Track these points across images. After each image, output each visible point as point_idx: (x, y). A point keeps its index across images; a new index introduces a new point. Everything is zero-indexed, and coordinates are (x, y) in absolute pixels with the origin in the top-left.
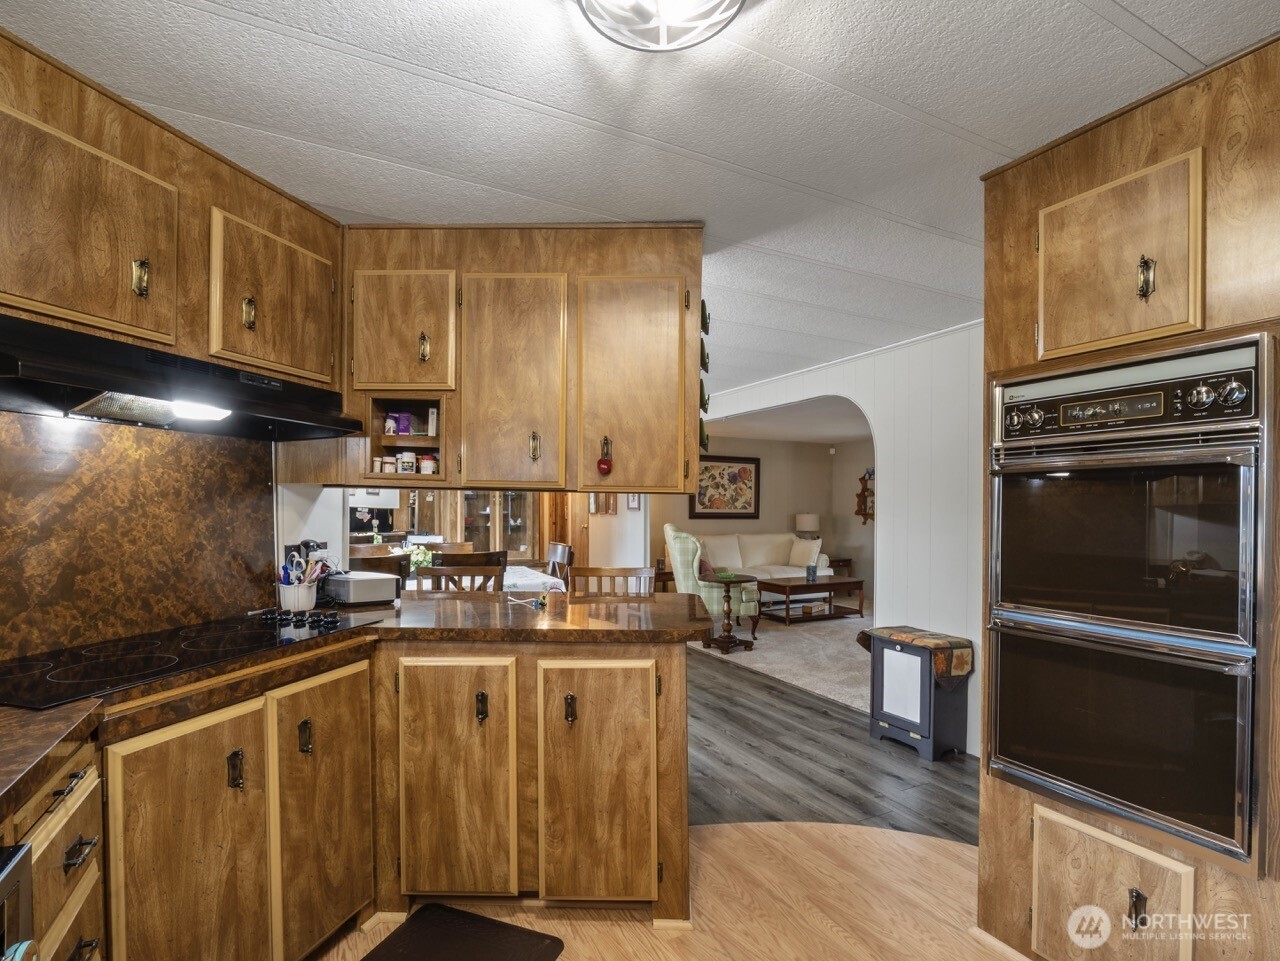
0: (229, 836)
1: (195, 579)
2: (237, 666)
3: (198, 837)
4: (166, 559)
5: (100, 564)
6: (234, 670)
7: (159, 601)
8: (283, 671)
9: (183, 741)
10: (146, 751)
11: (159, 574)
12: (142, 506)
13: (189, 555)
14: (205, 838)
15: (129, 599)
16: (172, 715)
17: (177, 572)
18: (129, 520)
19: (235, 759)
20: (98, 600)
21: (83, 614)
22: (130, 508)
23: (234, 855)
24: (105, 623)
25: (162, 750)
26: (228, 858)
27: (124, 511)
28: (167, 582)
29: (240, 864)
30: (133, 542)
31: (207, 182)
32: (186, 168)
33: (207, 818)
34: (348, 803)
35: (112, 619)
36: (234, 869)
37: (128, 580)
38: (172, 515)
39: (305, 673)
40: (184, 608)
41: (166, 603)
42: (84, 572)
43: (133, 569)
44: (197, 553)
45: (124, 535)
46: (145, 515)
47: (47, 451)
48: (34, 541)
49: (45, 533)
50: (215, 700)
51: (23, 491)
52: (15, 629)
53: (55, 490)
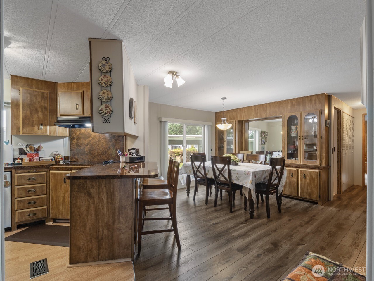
0: (64, 190)
1: (108, 154)
3: (59, 188)
4: (104, 149)
5: (94, 150)
7: (102, 156)
9: (58, 173)
10: (53, 173)
11: (102, 152)
12: (100, 141)
13: (108, 149)
14: (60, 188)
15: (98, 155)
16: (57, 169)
17: (105, 152)
18: (98, 143)
20: (94, 155)
21: (92, 157)
22: (98, 141)
23: (64, 193)
24: (95, 159)
25: (55, 173)
27: (98, 142)
28: (104, 153)
29: (65, 196)
30: (99, 146)
33: (61, 186)
35: (96, 158)
36: (64, 196)
37: (98, 152)
38: (105, 142)
40: (106, 158)
41: (103, 157)
42: (92, 151)
43: (99, 151)
44: (109, 149)
45: (98, 145)
46: (101, 142)
47: (88, 133)
48: (86, 146)
49: (87, 145)
50: (63, 169)
51: (85, 139)
52: (84, 157)
53: (89, 138)
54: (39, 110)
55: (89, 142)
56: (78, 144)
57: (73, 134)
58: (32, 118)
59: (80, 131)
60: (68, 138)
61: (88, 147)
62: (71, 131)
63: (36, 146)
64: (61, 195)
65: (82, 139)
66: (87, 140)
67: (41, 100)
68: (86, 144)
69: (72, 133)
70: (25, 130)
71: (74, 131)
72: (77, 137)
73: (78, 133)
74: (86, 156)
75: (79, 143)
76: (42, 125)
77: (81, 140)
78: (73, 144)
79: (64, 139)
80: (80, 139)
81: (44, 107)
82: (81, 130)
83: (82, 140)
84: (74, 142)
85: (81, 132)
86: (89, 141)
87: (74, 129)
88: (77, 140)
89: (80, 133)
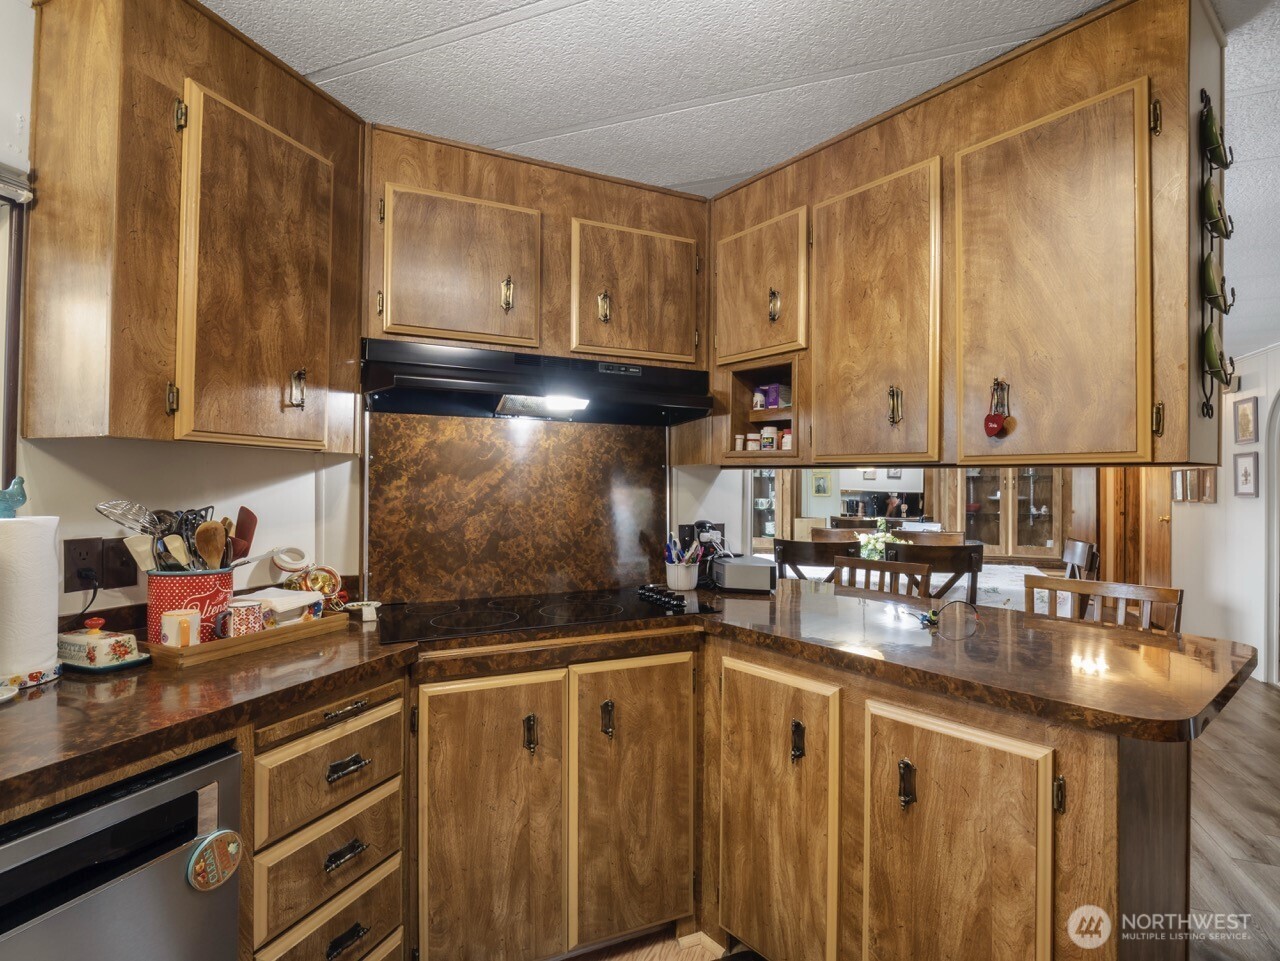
0: (523, 794)
1: (592, 551)
2: (548, 635)
3: (492, 784)
4: (568, 531)
5: (517, 533)
6: (544, 638)
7: (561, 568)
8: (588, 647)
9: (481, 694)
10: (448, 695)
11: (561, 543)
12: (550, 487)
13: (587, 529)
14: (499, 788)
15: (537, 563)
16: (473, 669)
17: (577, 544)
18: (539, 498)
19: (530, 724)
20: (514, 562)
21: (504, 572)
22: (540, 488)
23: (527, 814)
24: (520, 581)
25: (462, 697)
26: (522, 815)
27: (536, 491)
28: (569, 552)
29: (533, 824)
30: (542, 516)
31: (569, 198)
32: (549, 191)
33: (502, 771)
34: (659, 800)
35: (525, 578)
36: (527, 826)
37: (537, 547)
38: (574, 495)
39: (612, 653)
40: (582, 575)
41: (567, 569)
42: (506, 539)
43: (542, 539)
44: (594, 528)
45: (536, 510)
46: (552, 494)
47: (482, 444)
48: (472, 513)
49: (479, 507)
50: (515, 663)
51: (468, 476)
52: (458, 578)
53: (487, 474)
55: (487, 496)
56: (422, 501)
57: (386, 443)
58: (255, 325)
59: (434, 429)
60: (346, 468)
61: (482, 523)
62: (374, 427)
65: (445, 474)
66: (475, 482)
68: (471, 501)
69: (380, 438)
70: (211, 407)
71: (397, 426)
72: (417, 464)
73: (420, 442)
74: (473, 570)
75: (425, 496)
77: (438, 481)
78: (387, 501)
79: (324, 473)
80: (432, 477)
82: (441, 427)
83: (443, 479)
84: (393, 493)
85: (442, 439)
86: (490, 486)
87: (393, 416)
88: (417, 481)
89: (431, 445)
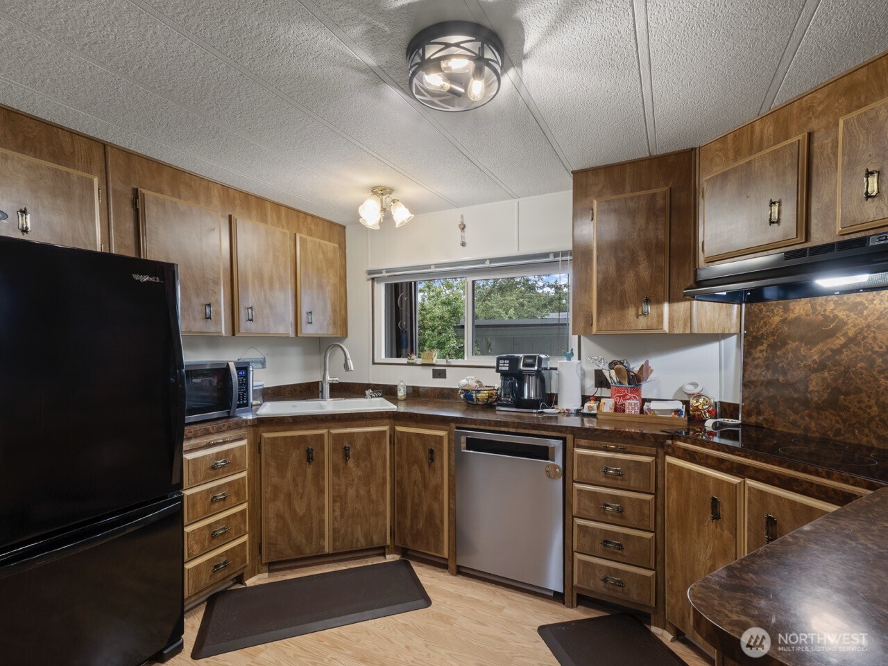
0: (712, 545)
5: (859, 391)
19: (715, 503)
23: (713, 559)
25: (681, 469)
26: (711, 556)
27: (882, 355)
32: (820, 108)
33: (700, 522)
35: (867, 431)
37: (882, 406)
42: (847, 394)
45: (880, 372)
47: (824, 316)
48: (815, 371)
49: (821, 367)
50: (709, 461)
51: (810, 342)
52: (802, 418)
53: (829, 340)
54: (642, 256)
55: (828, 358)
56: (777, 360)
57: (754, 322)
58: (622, 284)
59: (786, 310)
60: (734, 339)
61: (824, 379)
62: (747, 313)
63: (635, 367)
64: (702, 558)
65: (794, 341)
66: (819, 346)
67: (647, 223)
68: (815, 362)
69: (750, 321)
70: (604, 322)
71: (761, 311)
72: (773, 335)
73: (777, 319)
74: (815, 414)
75: (779, 357)
76: (647, 301)
77: (788, 347)
78: (754, 359)
79: (723, 342)
80: (784, 343)
81: (654, 241)
82: (792, 307)
83: (792, 345)
84: (758, 355)
85: (792, 316)
86: (832, 350)
87: (759, 304)
88: (773, 347)
89: (784, 321)
